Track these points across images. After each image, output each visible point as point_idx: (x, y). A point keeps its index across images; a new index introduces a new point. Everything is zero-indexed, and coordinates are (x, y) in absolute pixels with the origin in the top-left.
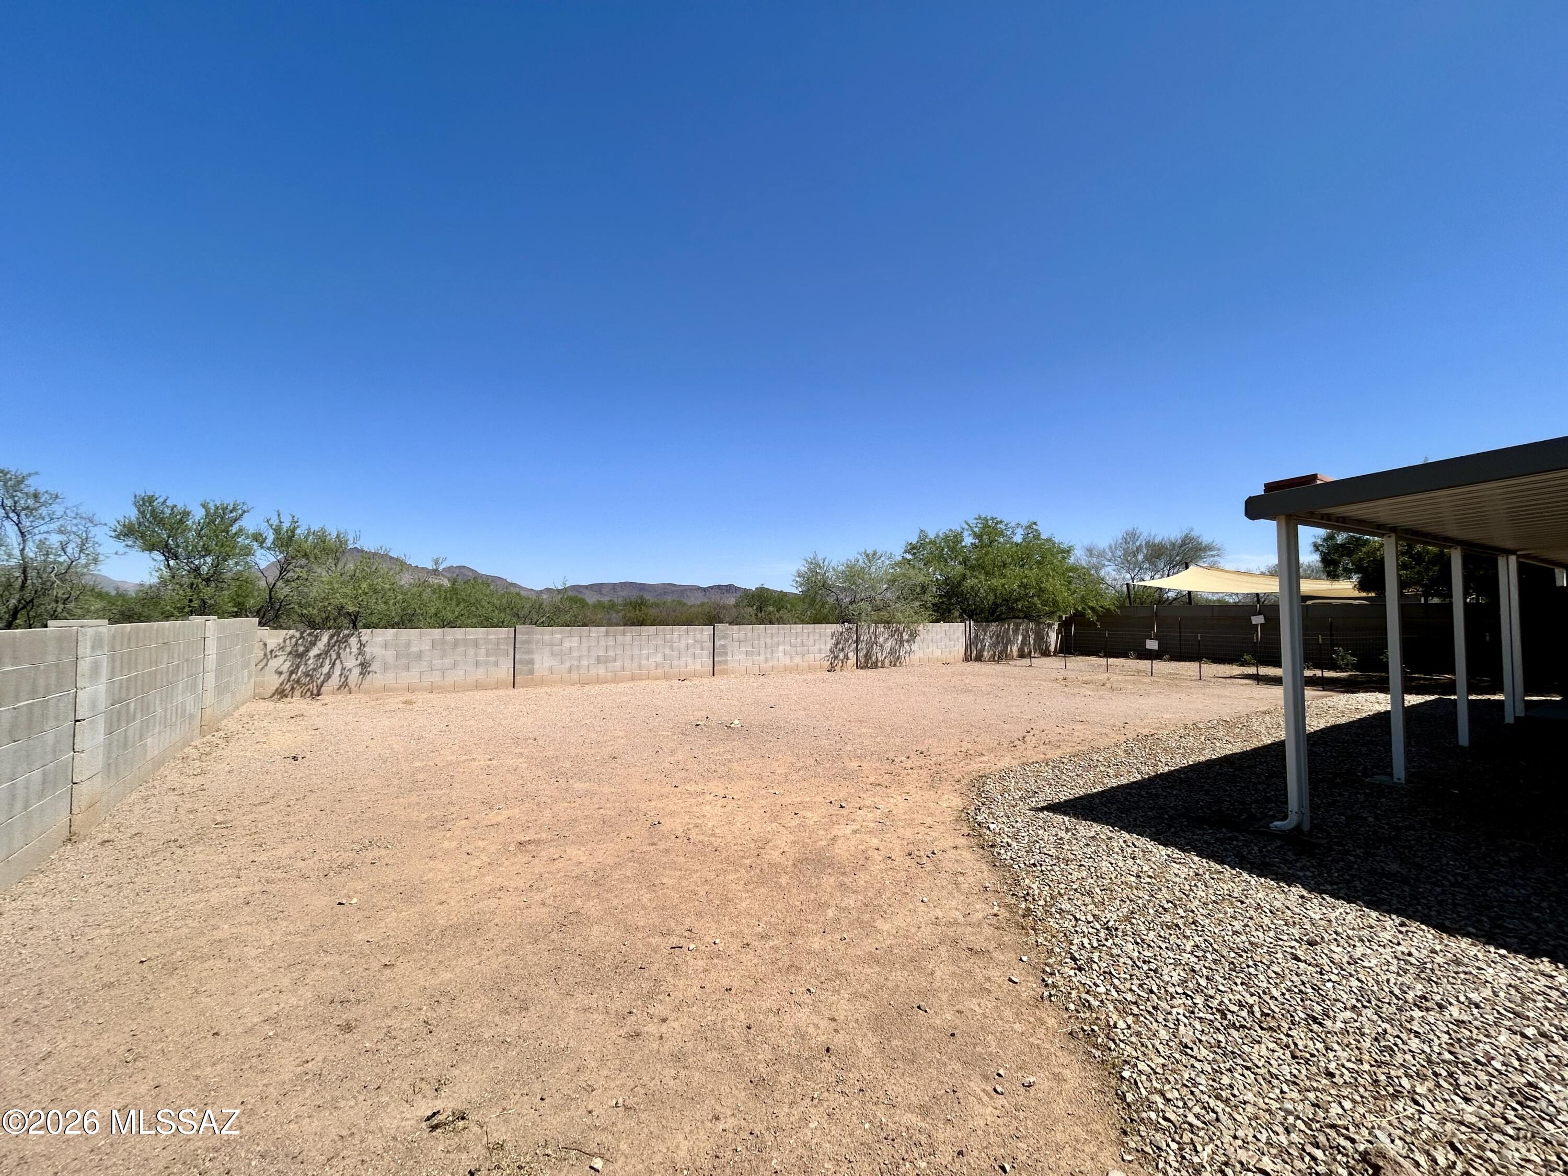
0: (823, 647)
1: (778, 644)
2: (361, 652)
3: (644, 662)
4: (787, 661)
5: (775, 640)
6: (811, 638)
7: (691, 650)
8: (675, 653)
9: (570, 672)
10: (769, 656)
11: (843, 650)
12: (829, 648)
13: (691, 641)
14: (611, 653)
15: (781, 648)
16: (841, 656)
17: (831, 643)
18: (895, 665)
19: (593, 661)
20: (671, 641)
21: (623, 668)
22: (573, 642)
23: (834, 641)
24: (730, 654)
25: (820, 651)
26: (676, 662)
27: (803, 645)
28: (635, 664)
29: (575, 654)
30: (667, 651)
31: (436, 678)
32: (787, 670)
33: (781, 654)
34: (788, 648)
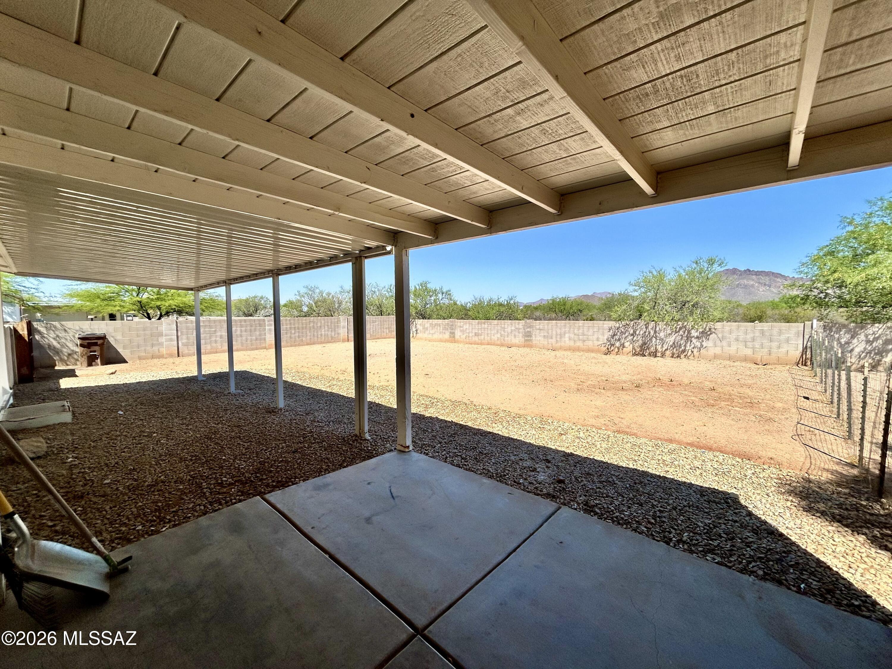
0: (600, 337)
1: (565, 333)
2: (416, 327)
3: (493, 337)
4: (572, 344)
5: (563, 330)
6: (591, 330)
7: (514, 333)
8: (506, 334)
9: (466, 338)
10: (558, 339)
11: (619, 340)
12: (606, 337)
13: (513, 328)
14: (480, 332)
15: (567, 335)
16: (618, 344)
17: (608, 335)
18: (679, 356)
19: (473, 334)
20: (504, 328)
21: (484, 338)
22: (466, 326)
23: (611, 333)
24: (533, 336)
25: (598, 339)
26: (506, 338)
27: (583, 334)
28: (489, 338)
29: (468, 331)
30: (503, 333)
31: (430, 336)
32: (570, 349)
33: (567, 339)
34: (572, 336)
